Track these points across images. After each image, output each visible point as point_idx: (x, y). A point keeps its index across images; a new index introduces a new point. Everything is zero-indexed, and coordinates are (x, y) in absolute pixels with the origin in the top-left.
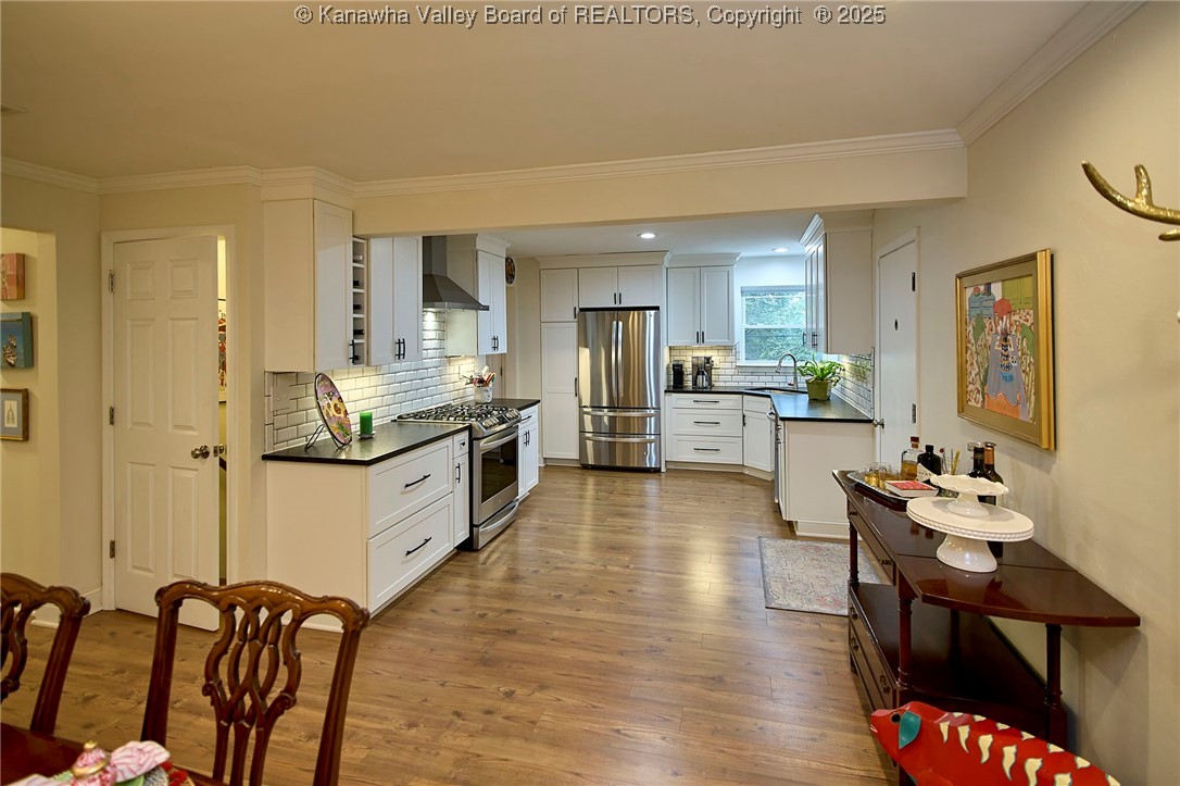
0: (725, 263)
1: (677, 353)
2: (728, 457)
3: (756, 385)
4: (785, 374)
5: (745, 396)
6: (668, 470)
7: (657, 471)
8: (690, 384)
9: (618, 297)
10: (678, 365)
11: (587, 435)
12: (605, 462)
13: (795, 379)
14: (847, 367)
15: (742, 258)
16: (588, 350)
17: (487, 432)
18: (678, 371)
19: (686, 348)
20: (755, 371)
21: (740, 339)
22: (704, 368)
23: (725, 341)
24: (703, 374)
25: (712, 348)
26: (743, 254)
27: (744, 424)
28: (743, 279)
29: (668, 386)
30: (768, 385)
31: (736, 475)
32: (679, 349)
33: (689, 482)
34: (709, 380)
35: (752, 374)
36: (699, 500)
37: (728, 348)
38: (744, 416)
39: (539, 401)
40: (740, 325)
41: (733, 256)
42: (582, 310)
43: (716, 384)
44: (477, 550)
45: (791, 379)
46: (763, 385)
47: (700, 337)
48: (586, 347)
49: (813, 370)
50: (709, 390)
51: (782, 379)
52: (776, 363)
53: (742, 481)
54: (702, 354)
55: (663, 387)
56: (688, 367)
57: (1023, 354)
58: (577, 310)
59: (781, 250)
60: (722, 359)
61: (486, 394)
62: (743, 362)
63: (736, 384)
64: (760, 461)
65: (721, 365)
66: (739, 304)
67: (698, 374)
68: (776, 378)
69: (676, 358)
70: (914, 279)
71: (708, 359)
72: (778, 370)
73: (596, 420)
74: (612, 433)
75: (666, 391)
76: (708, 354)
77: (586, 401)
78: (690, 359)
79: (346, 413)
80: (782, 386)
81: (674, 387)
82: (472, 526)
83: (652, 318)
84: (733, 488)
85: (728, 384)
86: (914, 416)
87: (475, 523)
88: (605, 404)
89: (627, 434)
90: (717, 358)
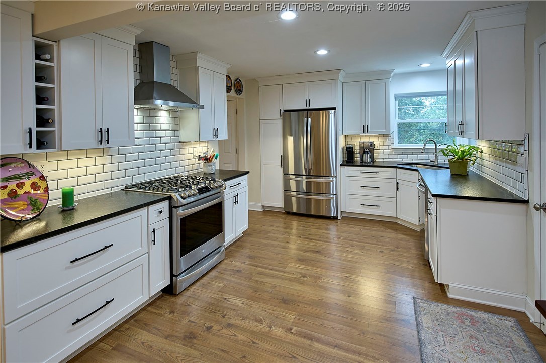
0: (382, 77)
1: (349, 139)
2: (386, 211)
3: (406, 161)
4: (428, 154)
5: (398, 169)
6: (343, 218)
7: (336, 218)
8: (359, 159)
9: (308, 102)
10: (350, 148)
11: (292, 193)
12: (303, 212)
13: (436, 157)
14: (485, 150)
15: (395, 75)
16: (292, 137)
17: (184, 202)
18: (350, 151)
19: (356, 136)
20: (405, 151)
21: (394, 129)
22: (368, 149)
23: (383, 131)
24: (368, 153)
25: (374, 136)
26: (397, 71)
27: (397, 189)
28: (396, 89)
29: (344, 161)
30: (415, 161)
31: (392, 225)
32: (352, 136)
33: (357, 229)
34: (372, 157)
36: (363, 248)
37: (386, 136)
38: (397, 183)
39: (249, 172)
40: (394, 120)
41: (388, 73)
42: (286, 111)
43: (377, 160)
44: (176, 295)
45: (432, 157)
46: (411, 161)
47: (365, 129)
48: (291, 135)
49: (453, 152)
50: (372, 164)
51: (425, 156)
52: (421, 146)
53: (396, 230)
54: (367, 140)
55: (340, 162)
56: (357, 148)
58: (282, 112)
59: (426, 65)
60: (381, 143)
61: (210, 167)
62: (396, 145)
63: (391, 160)
64: (410, 216)
65: (381, 147)
66: (393, 105)
67: (364, 153)
68: (421, 156)
69: (349, 143)
71: (371, 144)
72: (424, 151)
73: (298, 184)
74: (308, 192)
75: (341, 165)
76: (371, 140)
77: (291, 170)
78: (358, 143)
79: (46, 190)
80: (425, 161)
81: (347, 162)
82: (172, 275)
83: (333, 116)
84: (389, 235)
85: (385, 160)
87: (175, 273)
88: (304, 173)
89: (318, 194)
90: (377, 142)
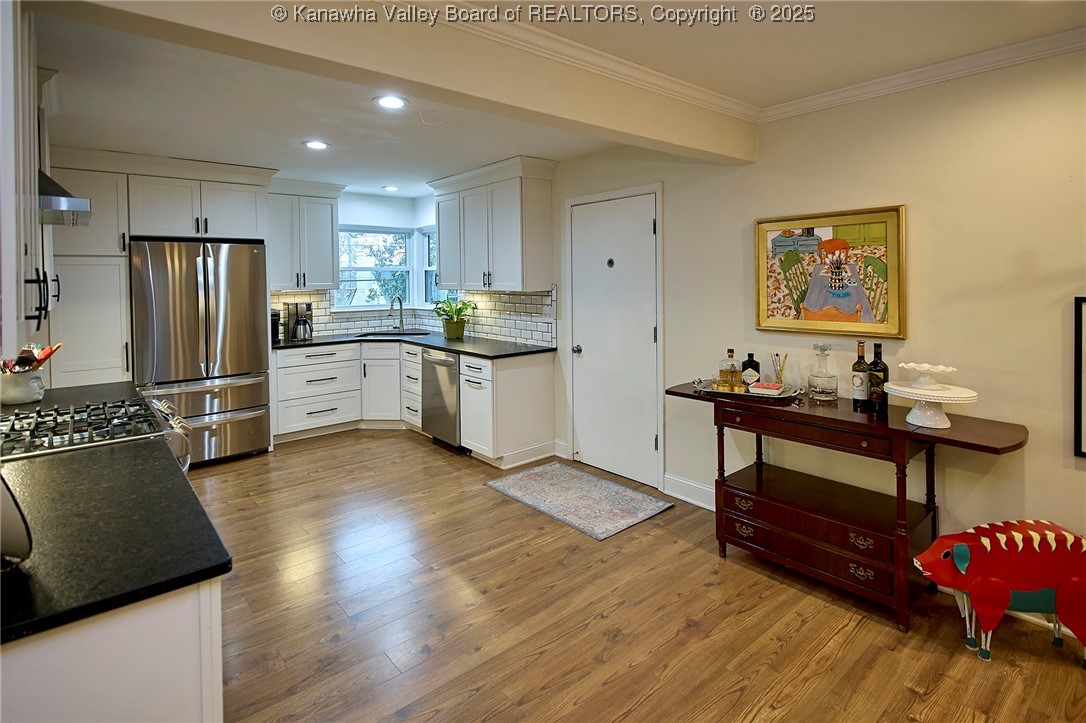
0: (328, 195)
2: (345, 414)
3: (365, 331)
5: (364, 344)
6: (274, 447)
7: (263, 452)
9: (202, 226)
13: (401, 321)
15: (347, 192)
22: (305, 316)
23: (329, 285)
24: (305, 323)
25: (312, 293)
26: (348, 188)
27: (364, 374)
28: (348, 215)
34: (311, 330)
35: (348, 320)
37: (323, 293)
38: (364, 366)
41: (338, 189)
42: (132, 238)
43: (318, 334)
45: (397, 322)
46: (372, 330)
47: (300, 280)
53: (358, 438)
55: (270, 343)
57: (866, 276)
58: (127, 239)
59: (391, 189)
60: (319, 305)
65: (319, 312)
70: (655, 224)
71: (308, 307)
85: (336, 332)
86: (656, 336)
90: (315, 304)
